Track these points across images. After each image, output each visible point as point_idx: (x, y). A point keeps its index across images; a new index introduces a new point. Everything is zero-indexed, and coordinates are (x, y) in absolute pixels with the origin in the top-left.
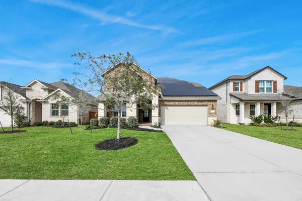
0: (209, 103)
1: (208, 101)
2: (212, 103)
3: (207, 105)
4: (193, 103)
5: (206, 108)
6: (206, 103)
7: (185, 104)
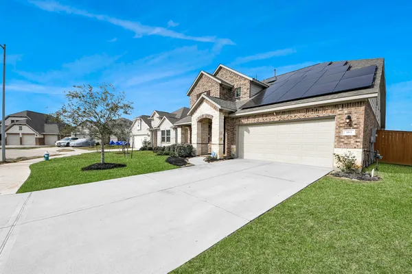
0: (338, 111)
1: (336, 105)
2: (346, 111)
3: (332, 118)
4: (293, 116)
5: (331, 125)
6: (328, 113)
7: (276, 118)
